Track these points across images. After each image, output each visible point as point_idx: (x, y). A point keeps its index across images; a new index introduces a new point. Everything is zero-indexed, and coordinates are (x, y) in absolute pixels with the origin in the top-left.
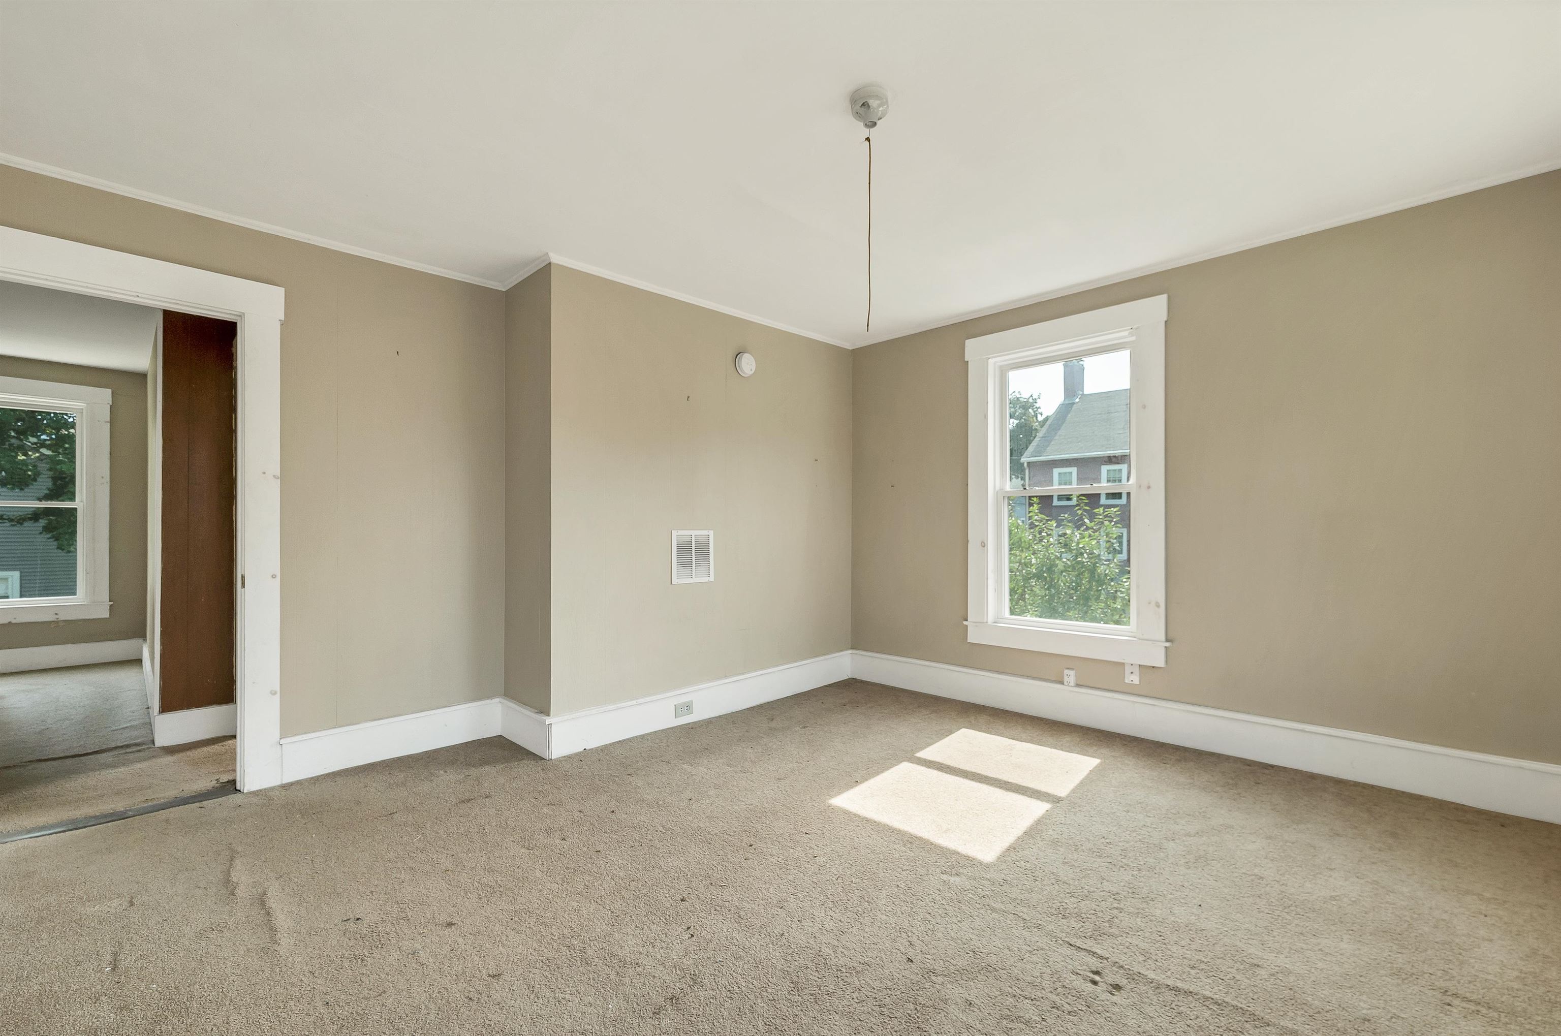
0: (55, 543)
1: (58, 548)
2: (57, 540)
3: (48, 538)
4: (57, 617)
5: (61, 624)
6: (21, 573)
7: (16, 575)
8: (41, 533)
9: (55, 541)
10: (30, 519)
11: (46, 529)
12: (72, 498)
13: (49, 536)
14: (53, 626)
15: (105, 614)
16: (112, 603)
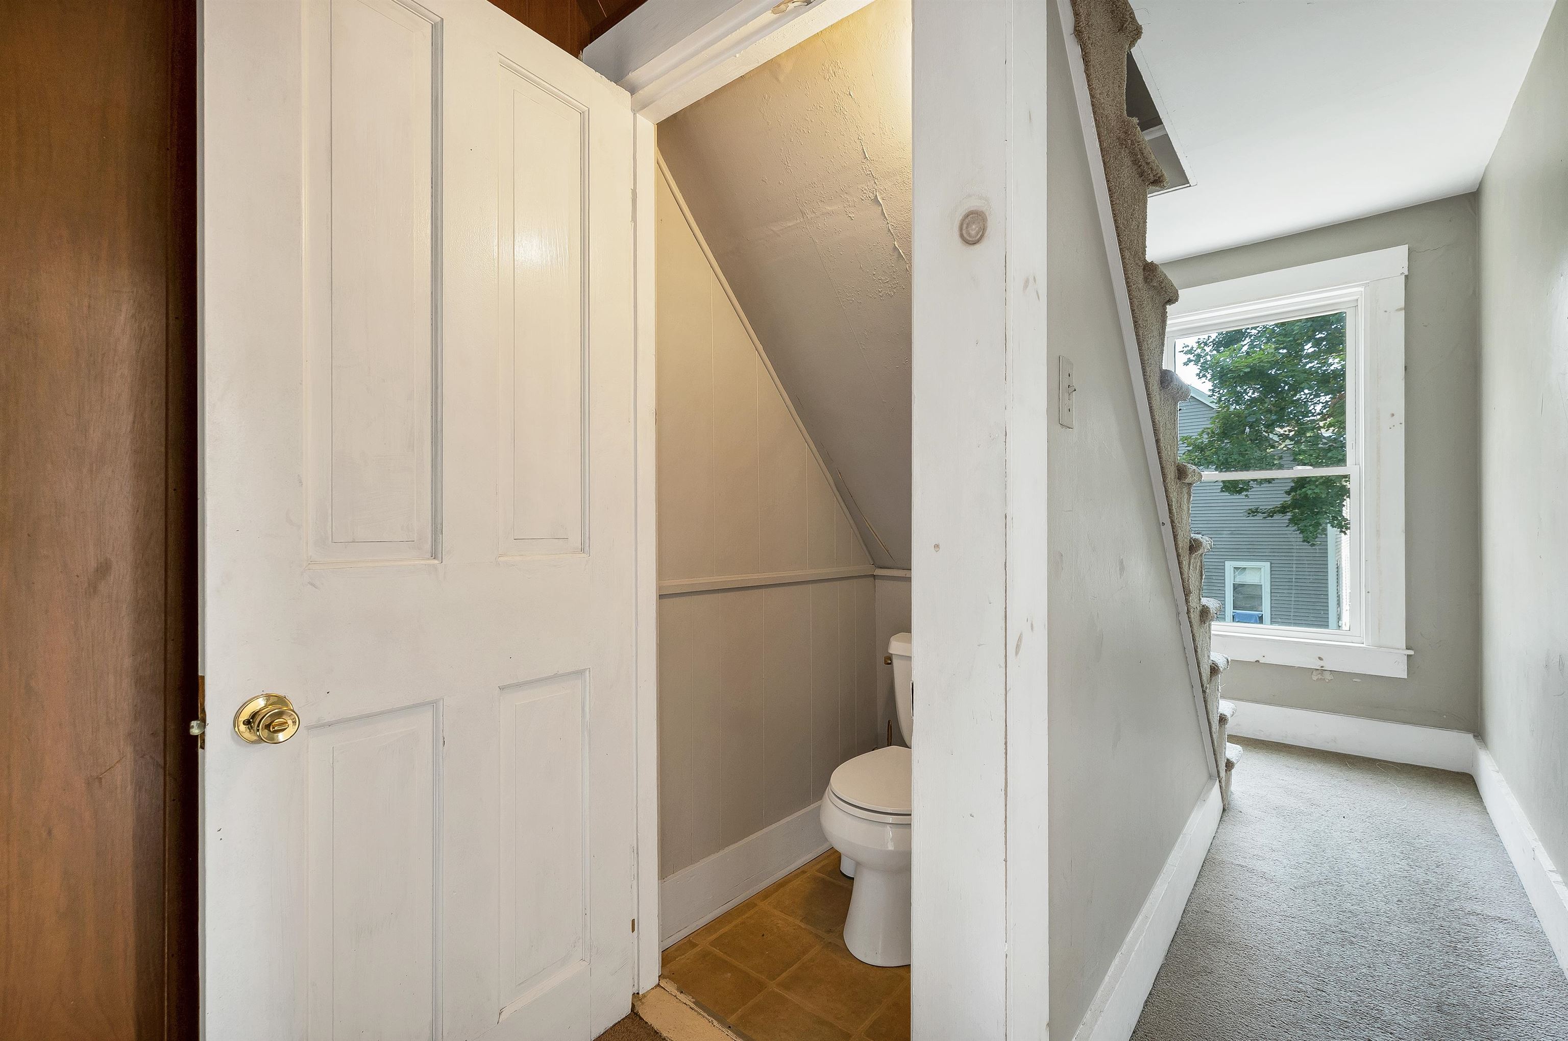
0: (1301, 536)
1: (1304, 541)
2: (1302, 532)
3: (1294, 531)
4: (1321, 663)
5: (1328, 676)
6: (1271, 563)
7: (1267, 565)
8: (1287, 526)
9: (1300, 533)
10: (1279, 512)
11: (1293, 521)
12: (1342, 461)
13: (1296, 527)
14: (1315, 678)
15: (1400, 671)
16: (1411, 652)
